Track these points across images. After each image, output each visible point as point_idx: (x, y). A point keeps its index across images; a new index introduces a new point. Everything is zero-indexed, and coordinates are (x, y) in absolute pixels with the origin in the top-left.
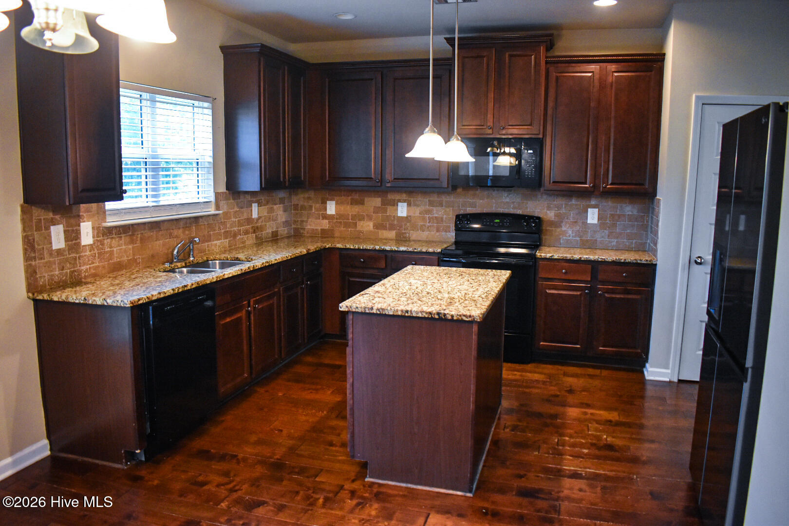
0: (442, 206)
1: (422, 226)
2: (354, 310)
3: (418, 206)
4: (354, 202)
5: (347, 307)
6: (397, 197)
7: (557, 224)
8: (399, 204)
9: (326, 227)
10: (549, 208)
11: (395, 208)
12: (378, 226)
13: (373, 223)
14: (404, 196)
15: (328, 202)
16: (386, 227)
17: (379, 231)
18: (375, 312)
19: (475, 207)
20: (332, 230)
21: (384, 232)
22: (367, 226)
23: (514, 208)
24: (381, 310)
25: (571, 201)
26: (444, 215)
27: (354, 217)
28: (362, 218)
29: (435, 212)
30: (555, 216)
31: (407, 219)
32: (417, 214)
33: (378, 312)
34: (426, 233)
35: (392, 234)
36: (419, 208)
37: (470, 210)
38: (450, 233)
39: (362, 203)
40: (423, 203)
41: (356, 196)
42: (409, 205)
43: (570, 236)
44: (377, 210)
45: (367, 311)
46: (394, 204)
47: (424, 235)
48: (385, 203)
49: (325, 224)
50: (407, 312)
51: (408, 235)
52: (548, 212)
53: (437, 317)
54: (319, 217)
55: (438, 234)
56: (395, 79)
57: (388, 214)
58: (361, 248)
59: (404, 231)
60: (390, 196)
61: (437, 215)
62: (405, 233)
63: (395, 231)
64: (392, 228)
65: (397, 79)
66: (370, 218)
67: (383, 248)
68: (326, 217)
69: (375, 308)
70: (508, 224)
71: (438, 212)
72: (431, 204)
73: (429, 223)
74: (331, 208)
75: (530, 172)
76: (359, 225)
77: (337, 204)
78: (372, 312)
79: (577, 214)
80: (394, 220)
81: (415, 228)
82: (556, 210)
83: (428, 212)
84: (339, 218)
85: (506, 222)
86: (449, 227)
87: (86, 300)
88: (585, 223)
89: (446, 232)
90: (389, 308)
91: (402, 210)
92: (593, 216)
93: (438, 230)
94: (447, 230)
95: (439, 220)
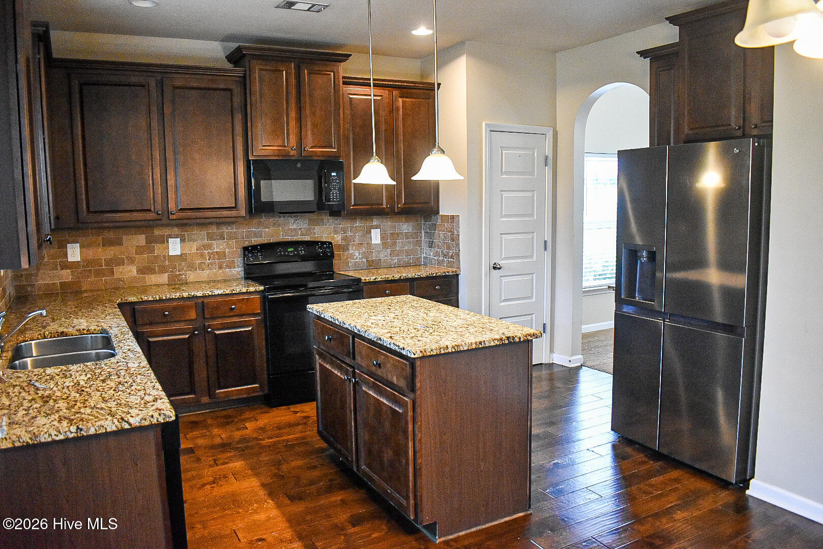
0: (224, 239)
1: (200, 264)
2: (429, 354)
3: (194, 241)
4: (107, 243)
5: (421, 352)
6: (166, 231)
7: (345, 248)
8: (170, 240)
9: (68, 278)
10: (336, 232)
11: (165, 245)
12: (143, 271)
13: (138, 267)
14: (176, 230)
15: (69, 245)
16: (155, 270)
17: (146, 276)
18: (450, 351)
19: (261, 237)
20: (79, 282)
21: (153, 276)
22: (130, 271)
23: (302, 235)
24: (456, 348)
25: (356, 223)
26: (225, 249)
27: (109, 262)
28: (121, 263)
29: (215, 246)
30: (342, 239)
31: (182, 257)
32: (194, 250)
33: (453, 350)
34: (207, 272)
35: (164, 278)
36: (195, 243)
37: (255, 241)
38: (235, 269)
39: (120, 243)
40: (200, 237)
41: (111, 235)
42: (182, 241)
43: (357, 258)
44: (140, 250)
45: (443, 352)
46: (164, 240)
47: (205, 274)
48: (151, 241)
49: (66, 275)
50: (480, 343)
51: (184, 276)
52: (335, 236)
53: (507, 342)
54: (56, 266)
55: (221, 271)
56: (176, 88)
57: (156, 254)
58: (164, 298)
59: (178, 273)
60: (157, 232)
61: (218, 250)
62: (180, 275)
63: (167, 274)
64: (163, 270)
65: (177, 88)
66: (132, 261)
67: (192, 294)
68: (66, 265)
69: (450, 347)
70: (303, 252)
71: (218, 246)
72: (210, 237)
73: (209, 260)
74: (74, 253)
75: (335, 195)
76: (116, 272)
77: (81, 247)
78: (447, 351)
79: (361, 236)
80: (165, 261)
81: (192, 267)
82: (342, 234)
83: (206, 247)
84: (87, 265)
85: (301, 250)
86: (233, 262)
87: (81, 430)
88: (369, 244)
89: (230, 268)
90: (463, 343)
91: (175, 247)
92: (376, 237)
93: (220, 268)
94: (231, 265)
95: (221, 255)
